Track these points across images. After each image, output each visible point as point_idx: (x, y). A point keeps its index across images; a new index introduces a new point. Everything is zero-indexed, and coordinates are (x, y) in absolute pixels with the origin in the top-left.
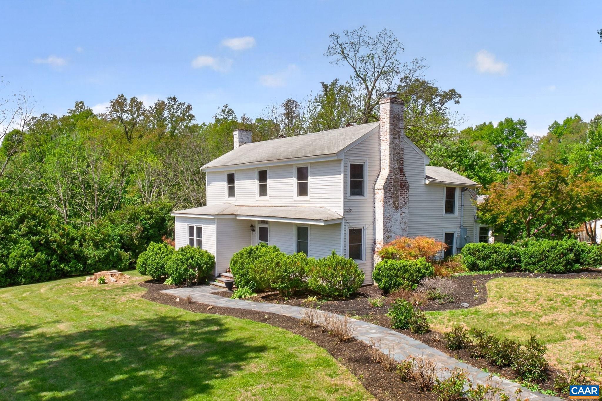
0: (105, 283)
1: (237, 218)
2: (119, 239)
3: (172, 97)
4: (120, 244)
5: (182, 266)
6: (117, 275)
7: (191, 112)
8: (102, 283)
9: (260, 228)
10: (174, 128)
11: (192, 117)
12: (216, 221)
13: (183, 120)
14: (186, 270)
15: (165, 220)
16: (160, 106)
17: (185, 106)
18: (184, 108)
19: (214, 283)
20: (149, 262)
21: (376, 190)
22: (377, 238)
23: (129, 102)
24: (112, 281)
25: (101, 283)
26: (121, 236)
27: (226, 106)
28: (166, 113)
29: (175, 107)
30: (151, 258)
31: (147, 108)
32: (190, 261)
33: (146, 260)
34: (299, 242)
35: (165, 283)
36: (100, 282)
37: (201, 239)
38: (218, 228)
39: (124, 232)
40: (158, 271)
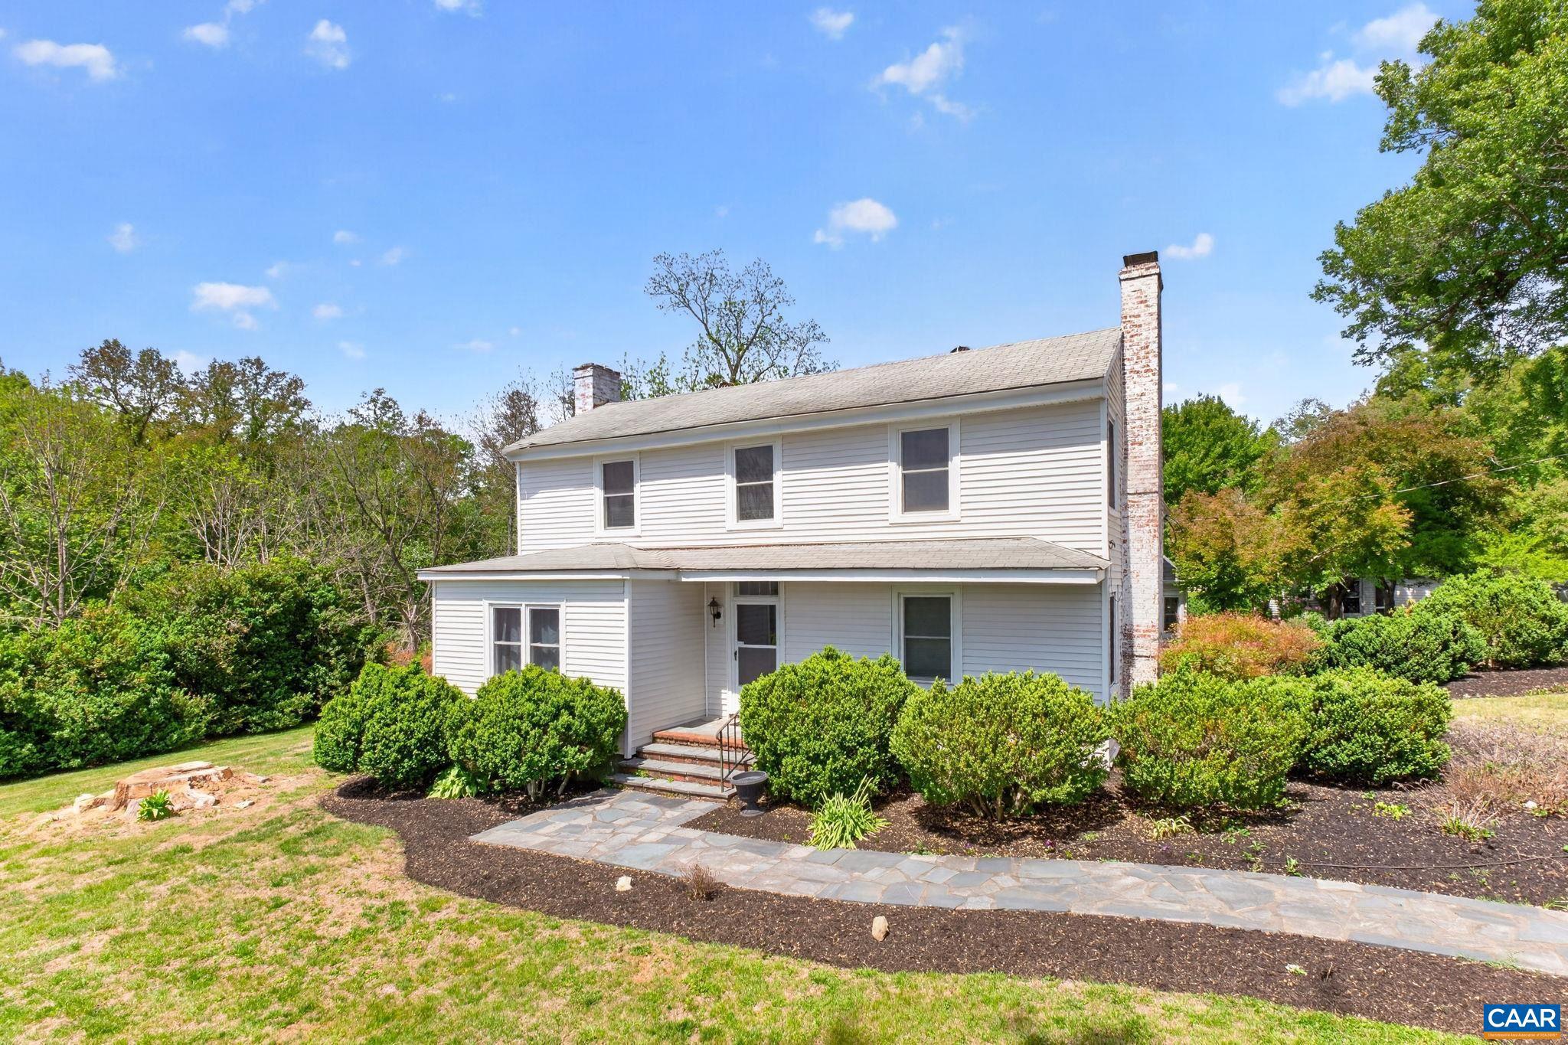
0: (170, 814)
1: (684, 580)
2: (165, 659)
3: (253, 358)
4: (171, 674)
5: (540, 738)
6: (215, 779)
7: (302, 394)
8: (159, 818)
9: (740, 608)
10: (257, 425)
11: (301, 405)
12: (628, 589)
13: (281, 408)
14: (556, 753)
15: (310, 606)
16: (222, 376)
17: (287, 379)
18: (283, 383)
19: (633, 780)
20: (372, 727)
21: (1130, 497)
22: (1135, 622)
23: (135, 357)
24: (199, 804)
25: (150, 817)
26: (173, 651)
27: (379, 392)
28: (237, 393)
29: (261, 380)
30: (378, 715)
31: (188, 376)
32: (565, 718)
33: (359, 725)
34: (907, 641)
35: (435, 795)
36: (150, 813)
37: (554, 646)
38: (633, 609)
39: (183, 638)
40: (410, 756)
